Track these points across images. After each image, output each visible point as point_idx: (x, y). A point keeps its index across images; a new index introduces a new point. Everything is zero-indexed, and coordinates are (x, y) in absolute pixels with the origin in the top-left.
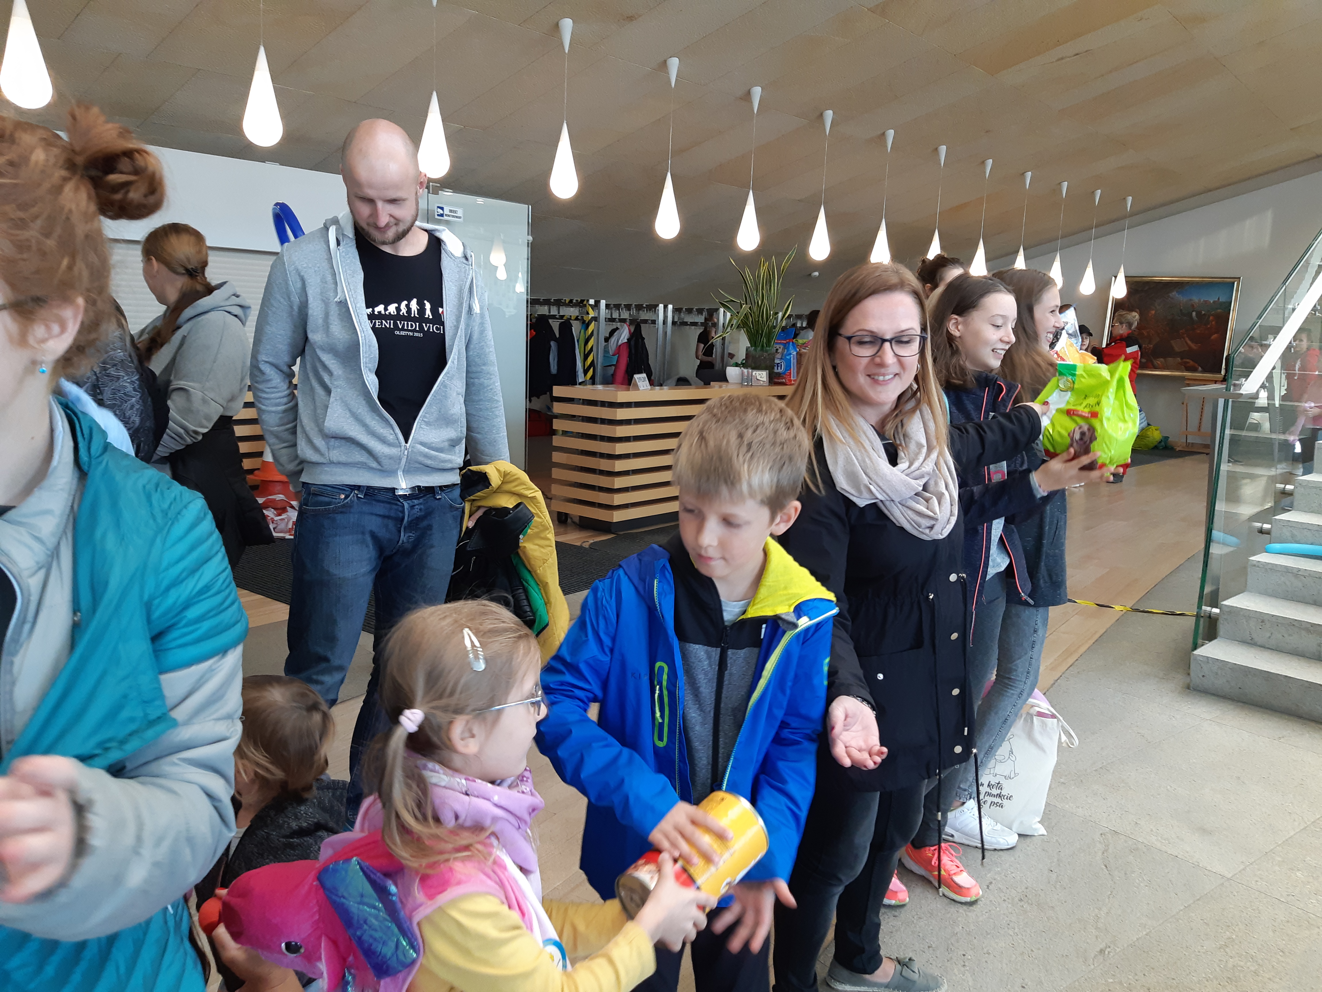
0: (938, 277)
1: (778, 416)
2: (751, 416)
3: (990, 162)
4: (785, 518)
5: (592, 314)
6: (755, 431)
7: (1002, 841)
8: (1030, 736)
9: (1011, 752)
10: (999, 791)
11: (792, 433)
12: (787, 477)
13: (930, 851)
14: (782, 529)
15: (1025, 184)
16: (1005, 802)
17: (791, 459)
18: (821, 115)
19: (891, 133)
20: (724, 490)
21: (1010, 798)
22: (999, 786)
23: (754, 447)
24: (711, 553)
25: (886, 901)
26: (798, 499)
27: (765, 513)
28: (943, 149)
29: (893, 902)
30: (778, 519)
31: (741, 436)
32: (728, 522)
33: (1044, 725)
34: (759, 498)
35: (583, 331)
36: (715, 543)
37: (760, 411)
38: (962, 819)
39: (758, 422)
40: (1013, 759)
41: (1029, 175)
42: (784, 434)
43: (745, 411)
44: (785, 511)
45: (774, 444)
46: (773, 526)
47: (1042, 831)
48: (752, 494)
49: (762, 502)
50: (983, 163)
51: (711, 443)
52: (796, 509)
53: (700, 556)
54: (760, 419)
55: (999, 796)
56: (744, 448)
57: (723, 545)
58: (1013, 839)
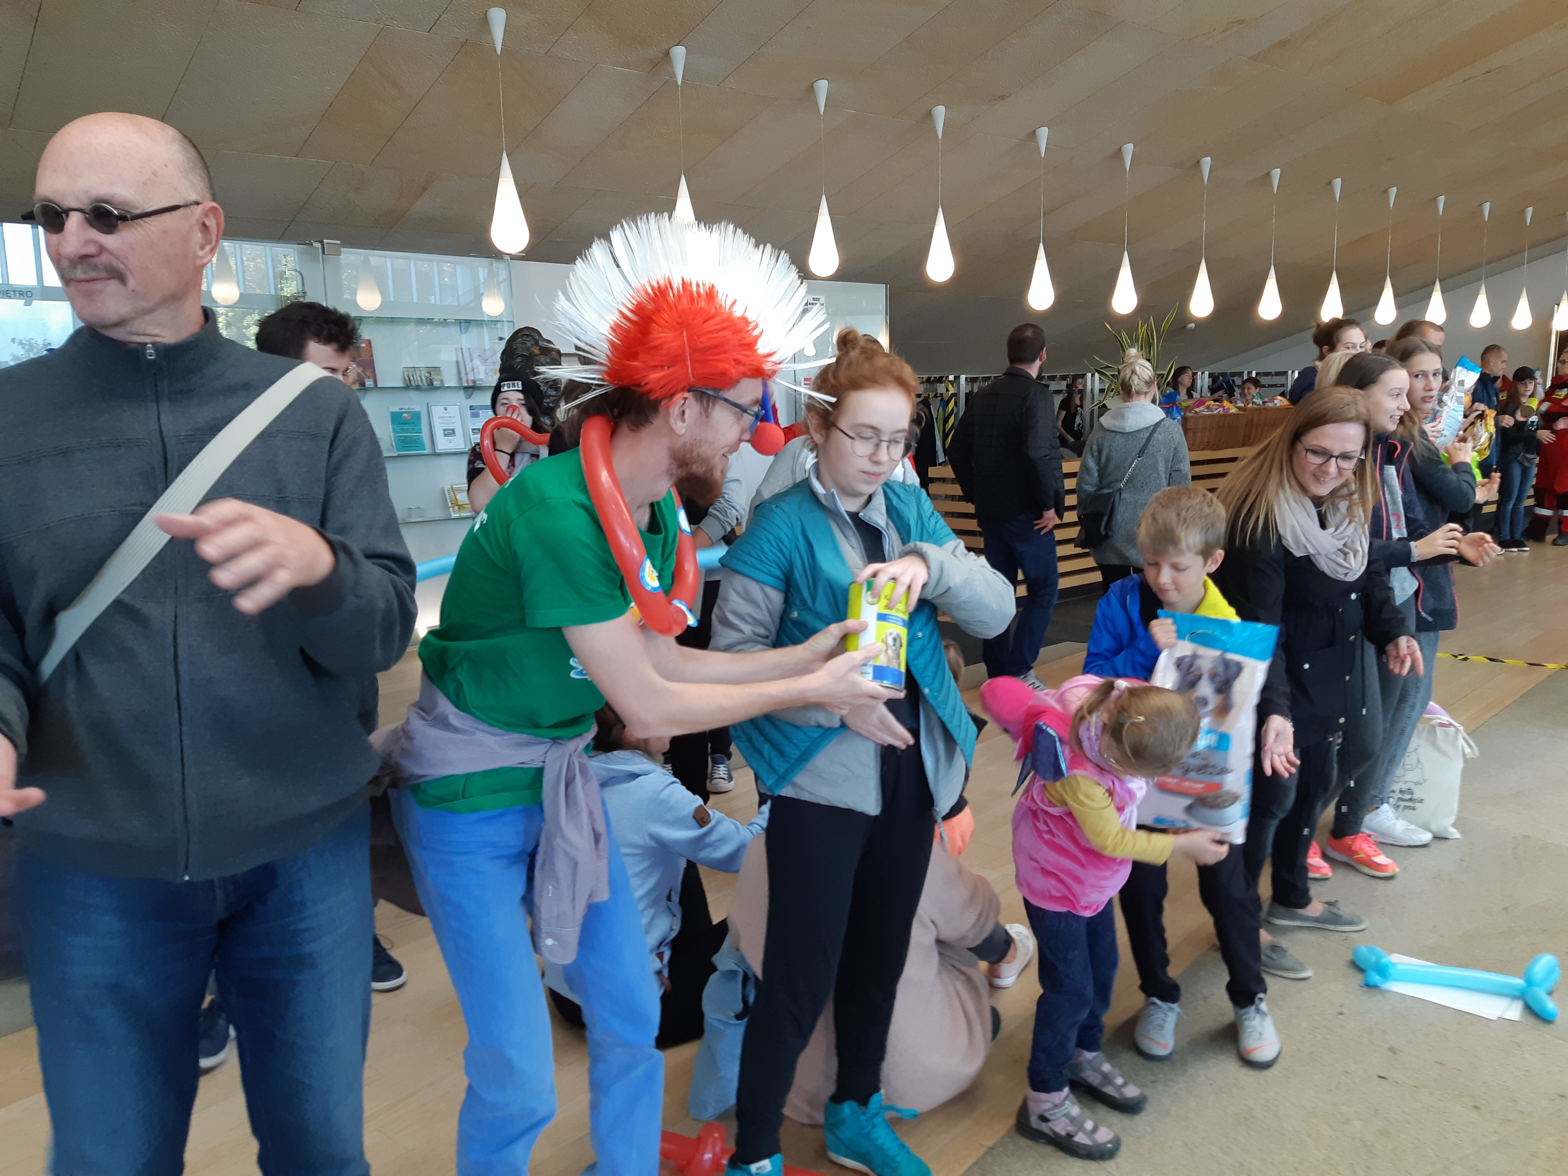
0: (1334, 338)
1: (1202, 499)
2: (1184, 502)
3: (1394, 190)
4: (1215, 561)
5: (952, 390)
6: (1187, 511)
7: (1414, 837)
8: (1434, 744)
9: (1419, 761)
10: (1409, 797)
11: (1212, 509)
12: (1211, 536)
13: (1348, 840)
14: (1213, 568)
15: (1437, 210)
16: (1418, 805)
17: (1213, 525)
18: (1198, 163)
19: (1277, 173)
20: (1171, 549)
21: (1421, 801)
22: (1410, 791)
23: (1188, 521)
24: (1168, 587)
25: (1311, 875)
26: (1222, 549)
27: (1200, 560)
28: (1338, 182)
29: (1317, 876)
30: (1209, 562)
31: (1178, 515)
32: (1176, 568)
33: (1446, 734)
34: (1195, 551)
35: (941, 409)
36: (1169, 581)
37: (1190, 497)
38: (1378, 820)
39: (1189, 505)
40: (1421, 767)
41: (1442, 200)
42: (1207, 510)
43: (1180, 499)
44: (1214, 557)
45: (1200, 518)
46: (1206, 568)
47: (1457, 835)
48: (1189, 549)
49: (1197, 553)
50: (1386, 191)
51: (1160, 521)
52: (1221, 555)
53: (1160, 589)
54: (1190, 502)
55: (1411, 800)
56: (1181, 522)
57: (1175, 582)
58: (1427, 837)
